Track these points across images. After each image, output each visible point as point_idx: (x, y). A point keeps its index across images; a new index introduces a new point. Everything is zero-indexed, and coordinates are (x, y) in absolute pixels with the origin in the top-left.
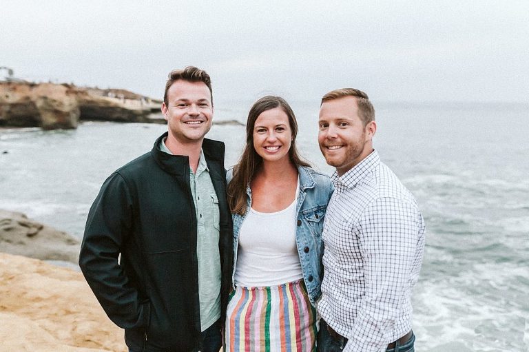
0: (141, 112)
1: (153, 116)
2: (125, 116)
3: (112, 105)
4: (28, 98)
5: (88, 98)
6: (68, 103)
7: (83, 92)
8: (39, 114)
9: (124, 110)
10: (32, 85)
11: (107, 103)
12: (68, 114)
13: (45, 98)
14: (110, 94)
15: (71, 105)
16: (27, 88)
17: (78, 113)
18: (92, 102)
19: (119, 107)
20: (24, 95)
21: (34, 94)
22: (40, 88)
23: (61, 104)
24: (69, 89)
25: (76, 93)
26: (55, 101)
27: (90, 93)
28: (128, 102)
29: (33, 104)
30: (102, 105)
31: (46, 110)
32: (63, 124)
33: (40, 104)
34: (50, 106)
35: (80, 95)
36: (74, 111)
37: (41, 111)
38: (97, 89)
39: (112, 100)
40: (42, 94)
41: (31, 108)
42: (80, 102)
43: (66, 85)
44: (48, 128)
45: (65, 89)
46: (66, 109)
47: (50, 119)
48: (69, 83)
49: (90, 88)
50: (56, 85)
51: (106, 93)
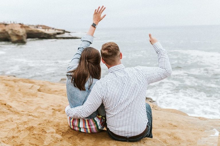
0: (52, 34)
1: (58, 36)
2: (45, 36)
3: (40, 32)
4: (4, 30)
5: (30, 29)
6: (22, 32)
7: (28, 27)
8: (10, 37)
9: (45, 34)
10: (6, 25)
11: (38, 31)
12: (22, 36)
13: (12, 30)
14: (39, 27)
15: (23, 32)
16: (4, 26)
17: (26, 35)
18: (31, 31)
19: (43, 33)
20: (3, 29)
21: (7, 28)
22: (9, 26)
23: (19, 32)
24: (22, 26)
25: (25, 27)
26: (16, 31)
27: (30, 27)
28: (47, 30)
29: (7, 32)
30: (36, 32)
31: (14, 35)
32: (21, 41)
33: (10, 32)
34: (15, 33)
35: (26, 28)
36: (24, 35)
37: (11, 35)
38: (33, 26)
39: (41, 30)
40: (10, 28)
41: (6, 34)
42: (26, 31)
43: (20, 24)
44: (14, 42)
45: (20, 26)
46: (21, 34)
47: (14, 39)
48: (21, 23)
49: (30, 25)
50: (16, 24)
51: (37, 27)
